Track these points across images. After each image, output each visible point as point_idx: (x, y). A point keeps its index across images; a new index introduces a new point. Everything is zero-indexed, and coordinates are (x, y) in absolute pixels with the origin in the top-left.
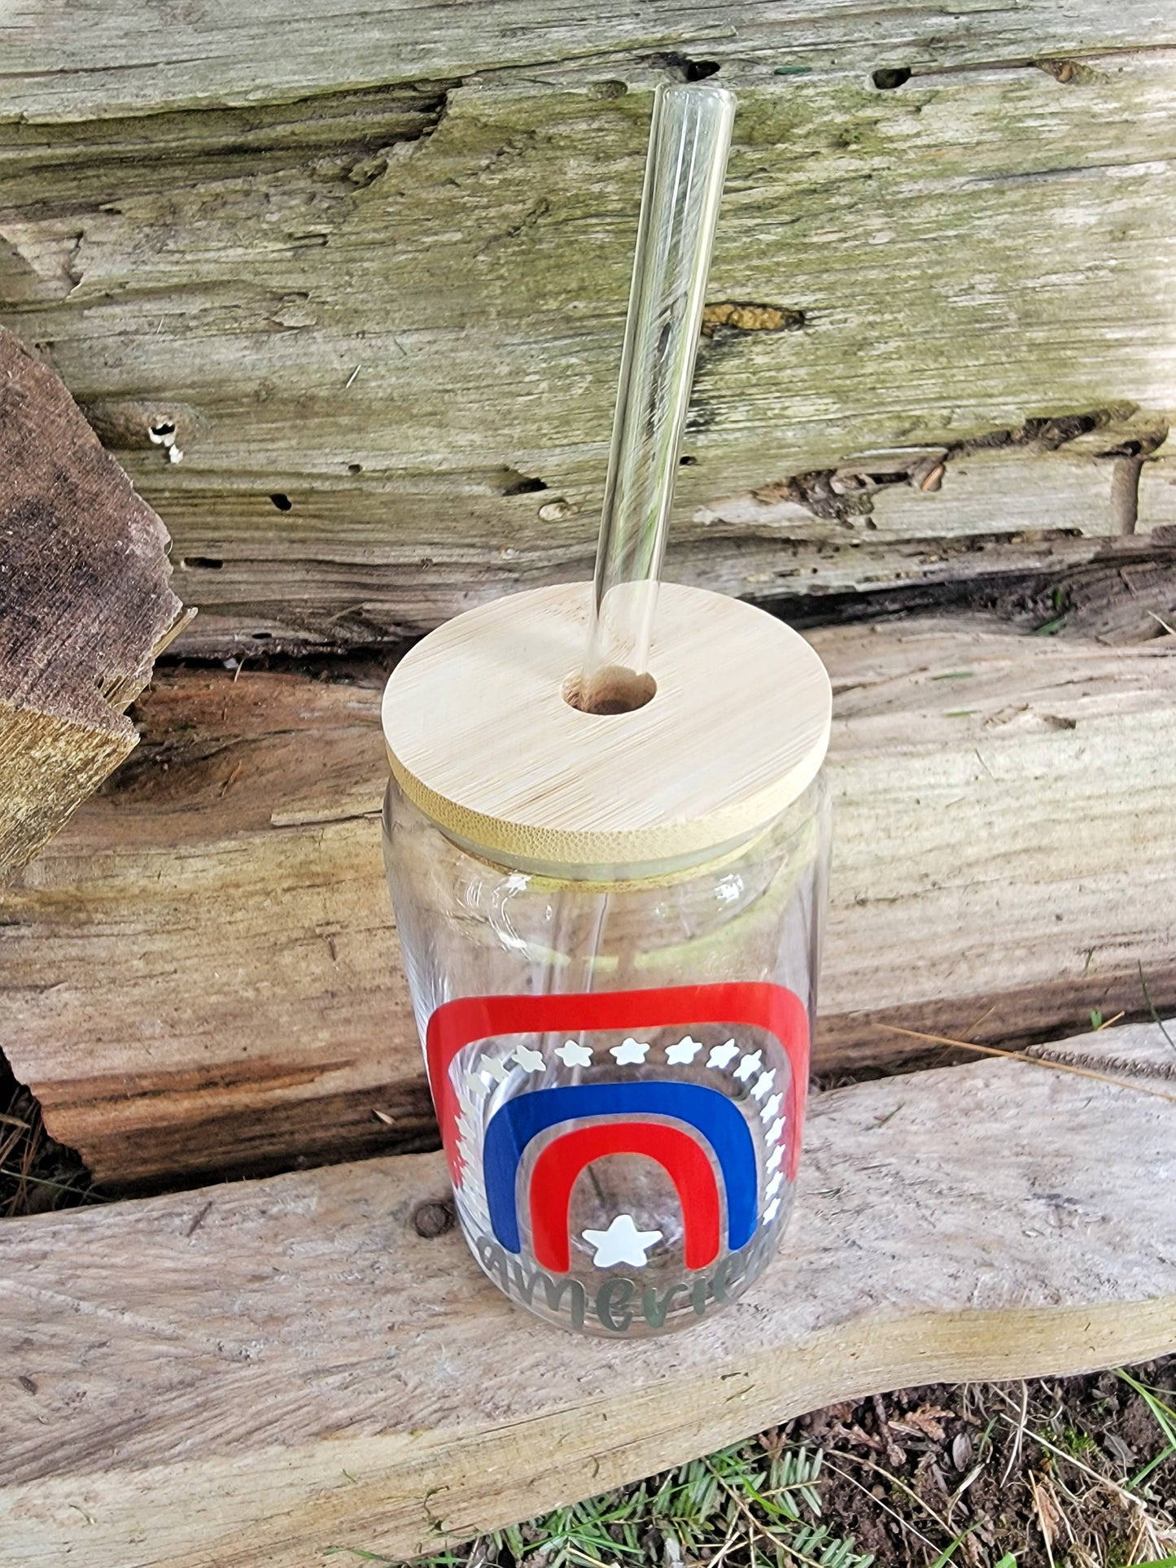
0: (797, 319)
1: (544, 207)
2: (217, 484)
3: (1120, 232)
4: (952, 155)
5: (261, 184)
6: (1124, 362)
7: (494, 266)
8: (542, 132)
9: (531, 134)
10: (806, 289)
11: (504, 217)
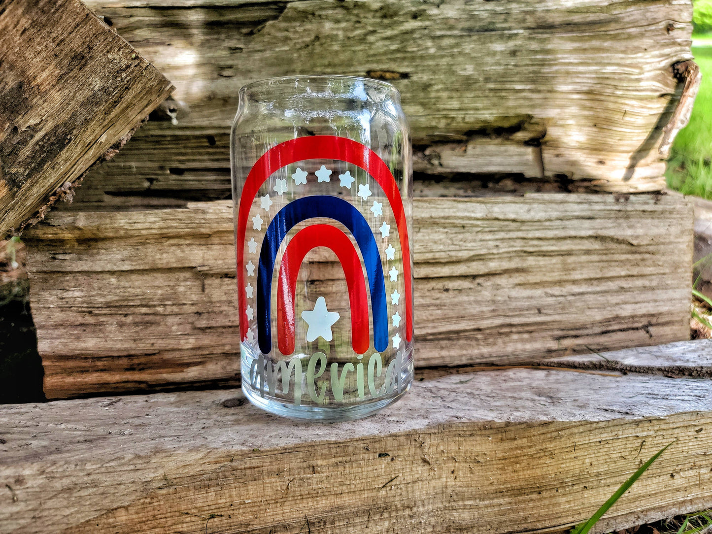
0: (405, 76)
1: (317, 38)
2: (188, 133)
3: (514, 53)
4: (452, 22)
5: (223, 36)
6: (525, 98)
7: (300, 56)
8: (317, 13)
9: (313, 14)
10: (408, 66)
11: (303, 42)
